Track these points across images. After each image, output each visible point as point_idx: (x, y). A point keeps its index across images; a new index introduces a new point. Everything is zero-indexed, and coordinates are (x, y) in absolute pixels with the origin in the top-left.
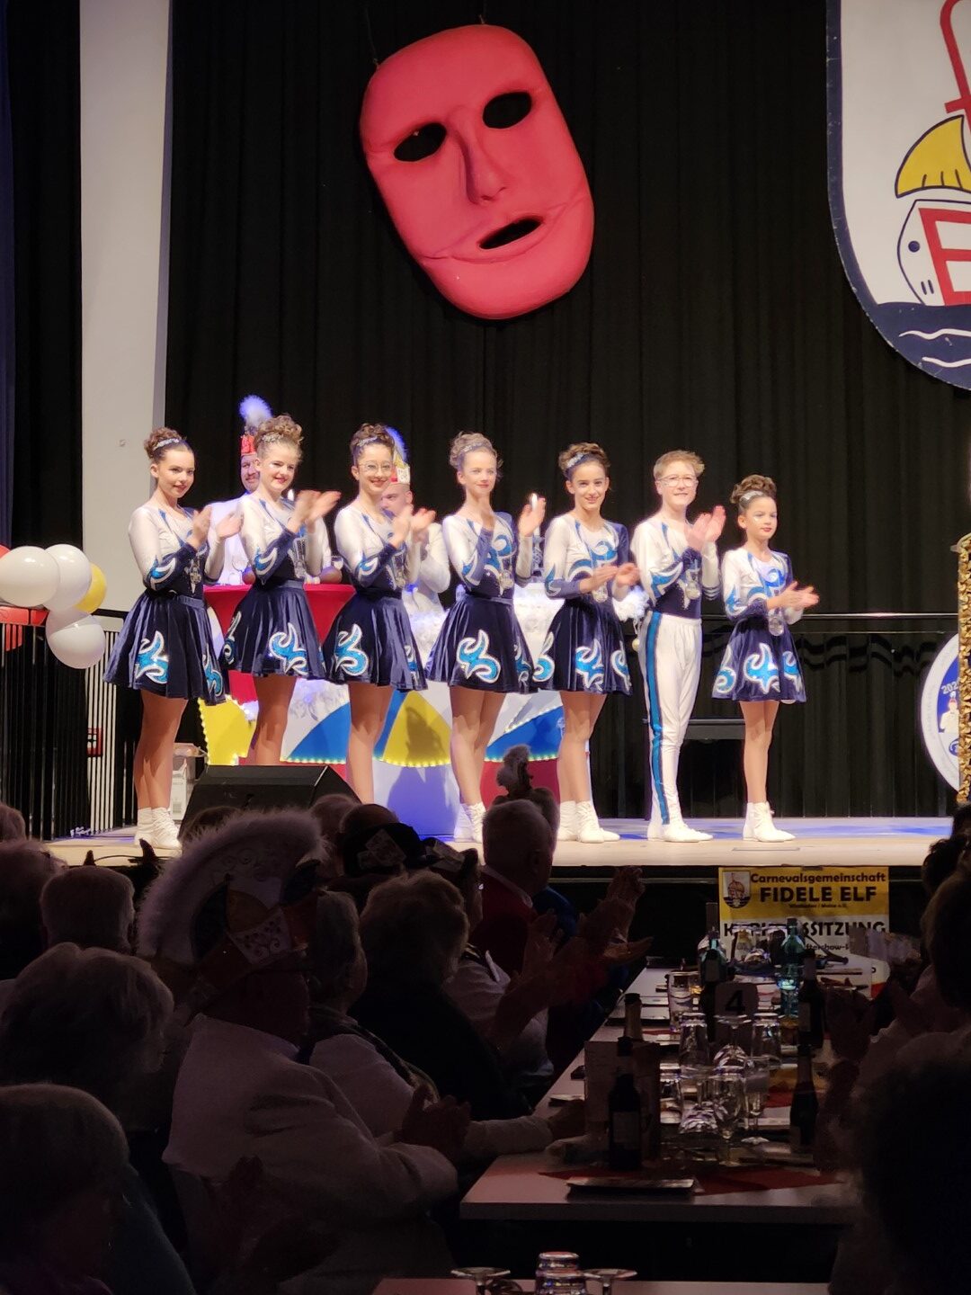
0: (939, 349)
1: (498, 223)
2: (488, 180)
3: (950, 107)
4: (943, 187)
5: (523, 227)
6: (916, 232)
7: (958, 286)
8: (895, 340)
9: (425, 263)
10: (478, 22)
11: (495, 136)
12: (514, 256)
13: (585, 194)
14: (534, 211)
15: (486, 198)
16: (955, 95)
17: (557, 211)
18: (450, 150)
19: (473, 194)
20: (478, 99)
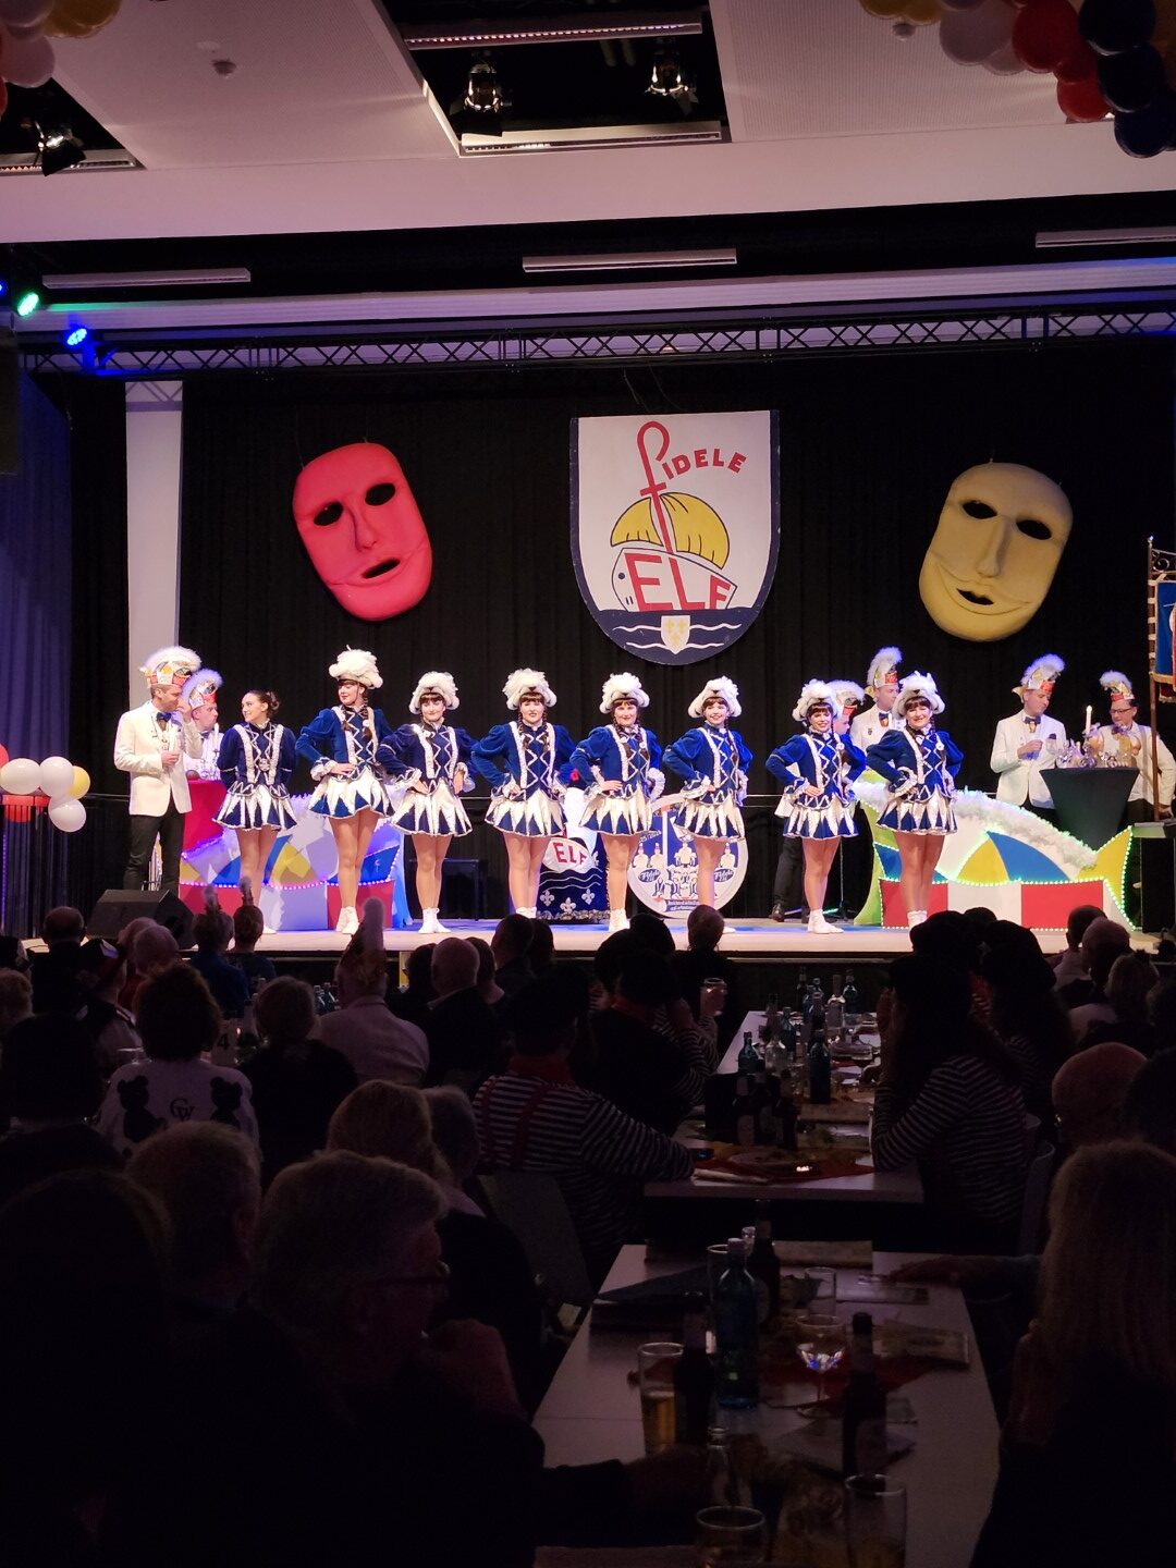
0: (636, 637)
1: (373, 563)
2: (367, 537)
3: (643, 492)
4: (639, 540)
5: (389, 565)
6: (623, 568)
7: (646, 602)
8: (611, 632)
9: (331, 587)
10: (363, 442)
11: (372, 510)
12: (384, 582)
13: (427, 545)
14: (396, 556)
15: (366, 548)
16: (646, 485)
17: (409, 555)
18: (345, 517)
19: (360, 547)
20: (362, 488)
